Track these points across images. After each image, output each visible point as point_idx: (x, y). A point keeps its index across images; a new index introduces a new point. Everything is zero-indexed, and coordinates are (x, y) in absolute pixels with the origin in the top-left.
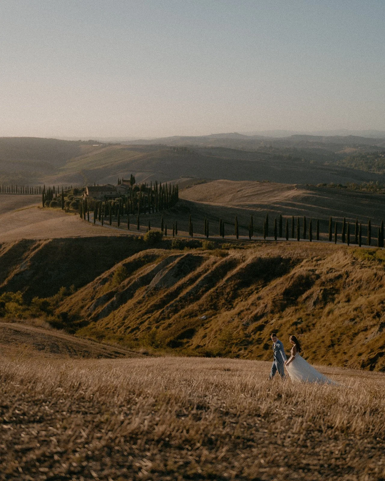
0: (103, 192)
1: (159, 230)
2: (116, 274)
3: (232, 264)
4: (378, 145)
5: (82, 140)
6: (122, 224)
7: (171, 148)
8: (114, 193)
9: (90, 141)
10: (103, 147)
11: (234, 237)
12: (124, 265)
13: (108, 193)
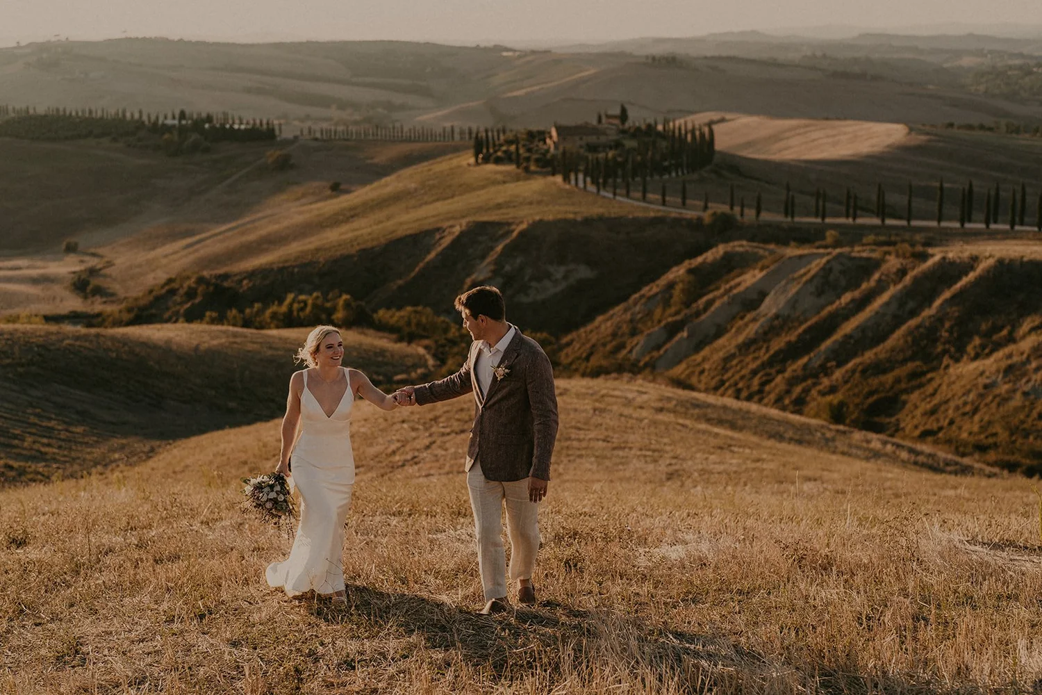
0: (584, 137)
1: (725, 208)
2: (679, 287)
3: (948, 272)
4: (1026, 50)
5: (482, 45)
6: (650, 196)
7: (647, 57)
8: (603, 139)
9: (496, 46)
10: (520, 57)
11: (876, 221)
12: (690, 271)
13: (592, 139)
